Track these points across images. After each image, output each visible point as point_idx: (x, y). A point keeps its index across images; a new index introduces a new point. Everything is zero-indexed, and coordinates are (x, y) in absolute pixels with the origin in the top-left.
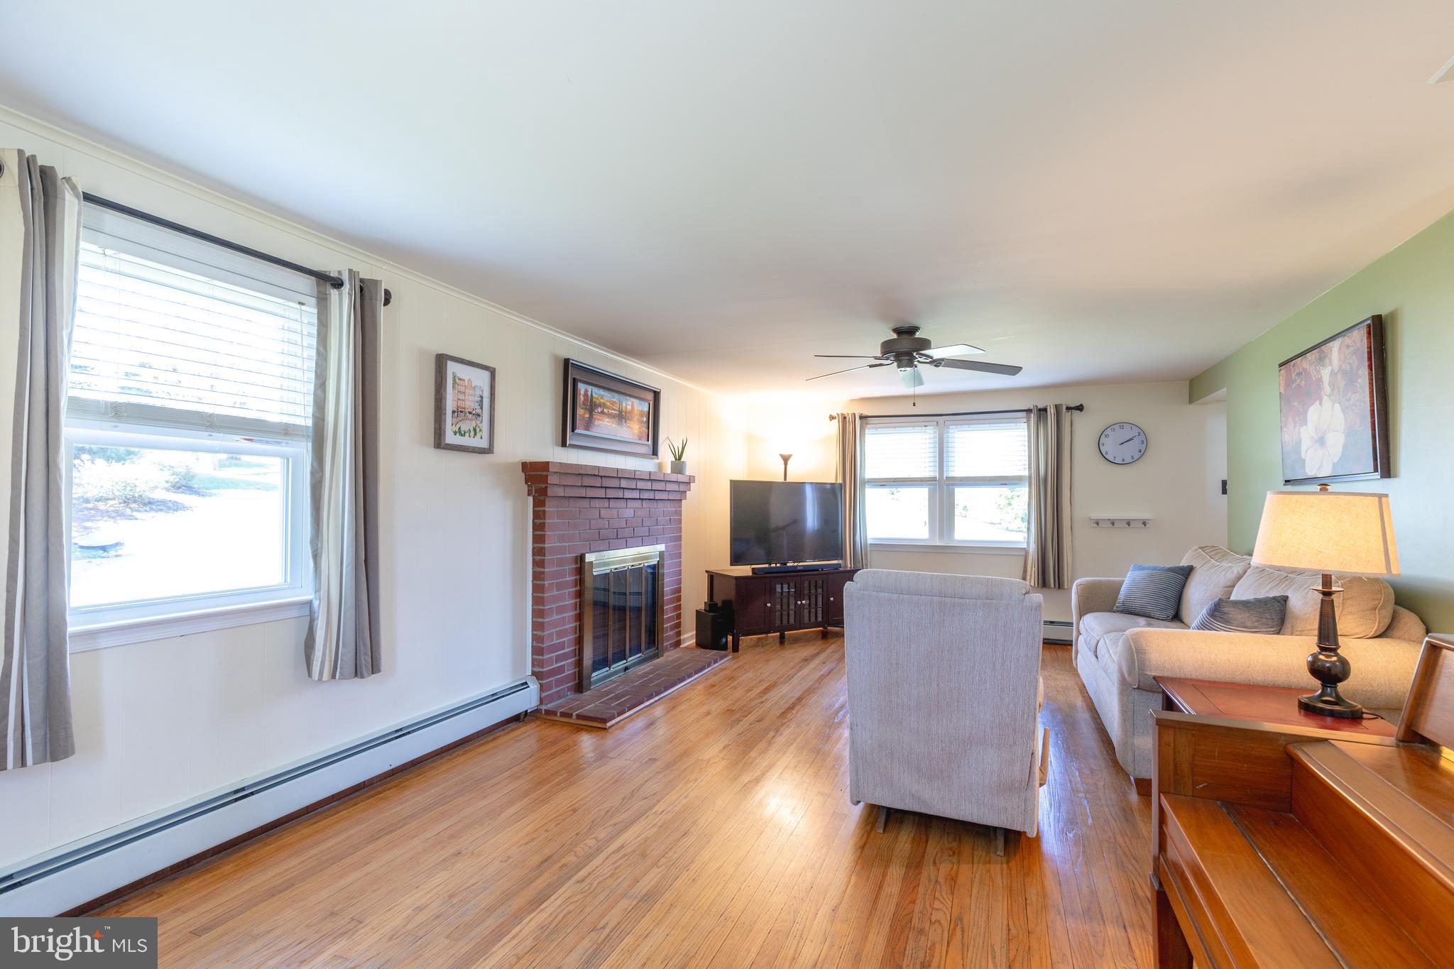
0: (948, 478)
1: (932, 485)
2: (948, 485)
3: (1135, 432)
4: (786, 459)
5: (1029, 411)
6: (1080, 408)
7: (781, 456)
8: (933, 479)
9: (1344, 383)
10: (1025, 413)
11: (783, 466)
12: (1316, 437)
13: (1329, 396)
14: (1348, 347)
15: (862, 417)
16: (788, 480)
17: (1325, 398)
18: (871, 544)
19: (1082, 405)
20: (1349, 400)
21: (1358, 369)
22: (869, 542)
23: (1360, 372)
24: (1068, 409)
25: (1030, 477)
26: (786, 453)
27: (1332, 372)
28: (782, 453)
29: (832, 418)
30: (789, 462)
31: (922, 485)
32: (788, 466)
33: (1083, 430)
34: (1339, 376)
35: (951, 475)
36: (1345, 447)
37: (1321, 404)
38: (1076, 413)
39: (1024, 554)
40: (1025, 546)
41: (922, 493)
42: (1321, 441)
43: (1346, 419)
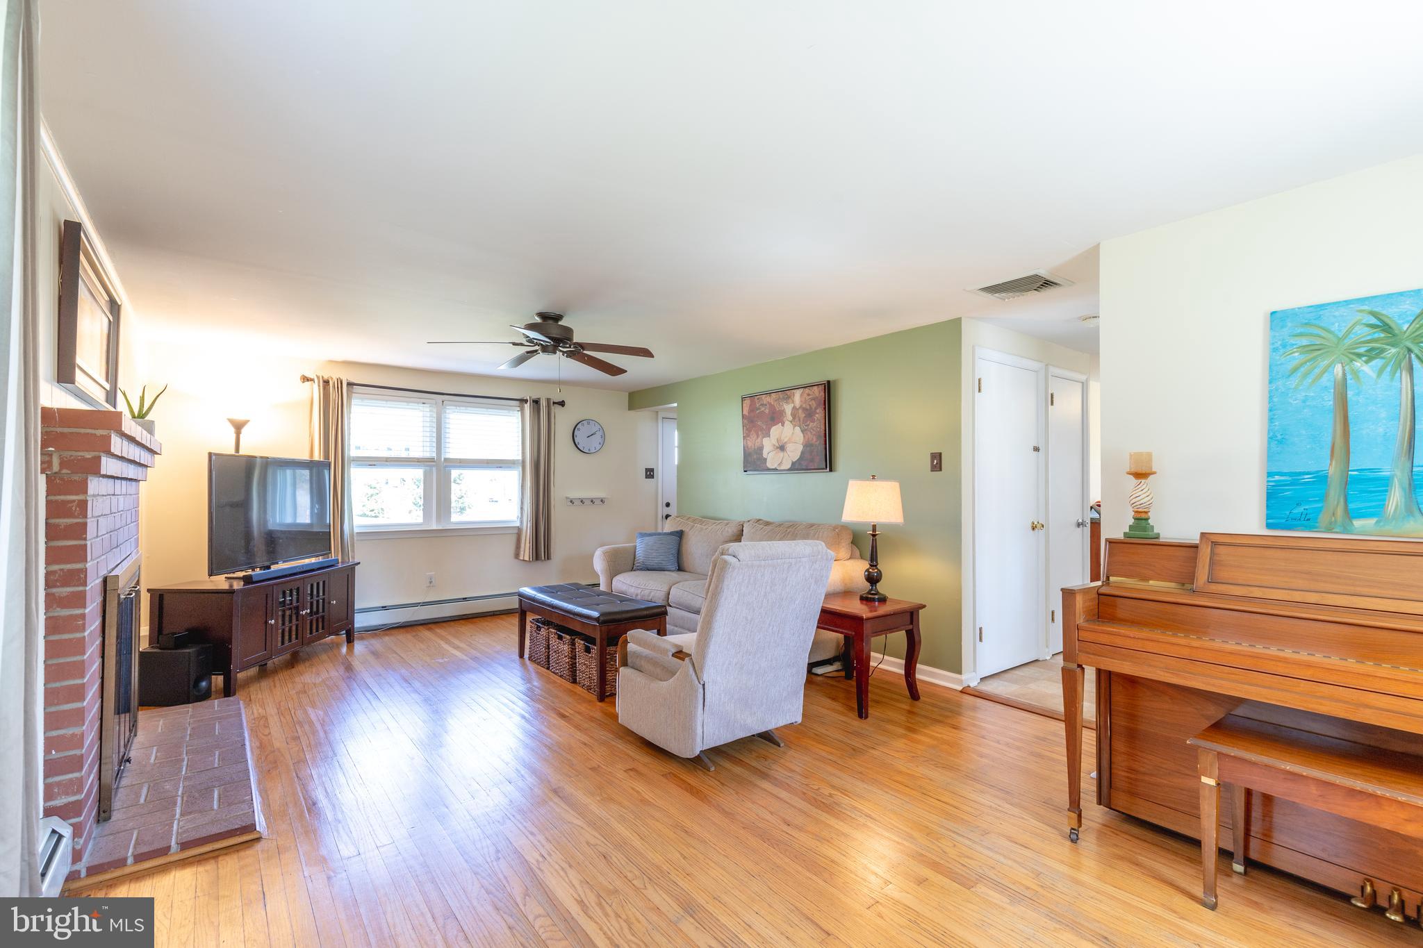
0: (446, 460)
1: (427, 466)
2: (446, 467)
3: (598, 427)
4: (239, 427)
5: (523, 401)
6: (562, 404)
7: (232, 422)
8: (431, 460)
9: (804, 415)
10: (518, 402)
11: (234, 436)
12: (777, 445)
13: (791, 422)
14: (809, 395)
15: (350, 384)
16: (242, 452)
17: (787, 423)
18: (357, 533)
19: (563, 401)
20: (808, 425)
21: (816, 409)
22: (356, 530)
23: (818, 411)
24: (554, 403)
25: (523, 462)
26: (239, 417)
27: (794, 408)
28: (231, 417)
29: (305, 379)
30: (244, 431)
31: (419, 466)
32: (241, 436)
33: (563, 421)
34: (800, 411)
35: (448, 456)
36: (802, 453)
37: (783, 425)
38: (558, 408)
39: (516, 531)
40: (518, 524)
41: (418, 473)
42: (782, 448)
43: (804, 436)
